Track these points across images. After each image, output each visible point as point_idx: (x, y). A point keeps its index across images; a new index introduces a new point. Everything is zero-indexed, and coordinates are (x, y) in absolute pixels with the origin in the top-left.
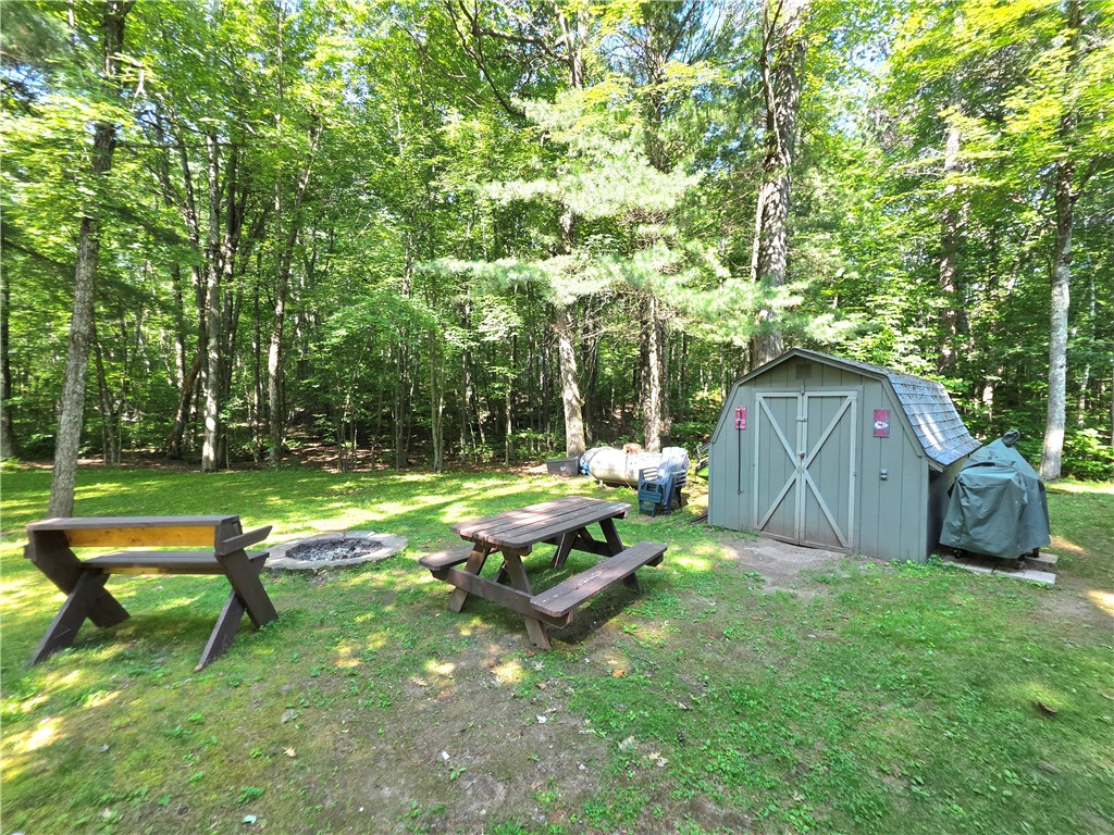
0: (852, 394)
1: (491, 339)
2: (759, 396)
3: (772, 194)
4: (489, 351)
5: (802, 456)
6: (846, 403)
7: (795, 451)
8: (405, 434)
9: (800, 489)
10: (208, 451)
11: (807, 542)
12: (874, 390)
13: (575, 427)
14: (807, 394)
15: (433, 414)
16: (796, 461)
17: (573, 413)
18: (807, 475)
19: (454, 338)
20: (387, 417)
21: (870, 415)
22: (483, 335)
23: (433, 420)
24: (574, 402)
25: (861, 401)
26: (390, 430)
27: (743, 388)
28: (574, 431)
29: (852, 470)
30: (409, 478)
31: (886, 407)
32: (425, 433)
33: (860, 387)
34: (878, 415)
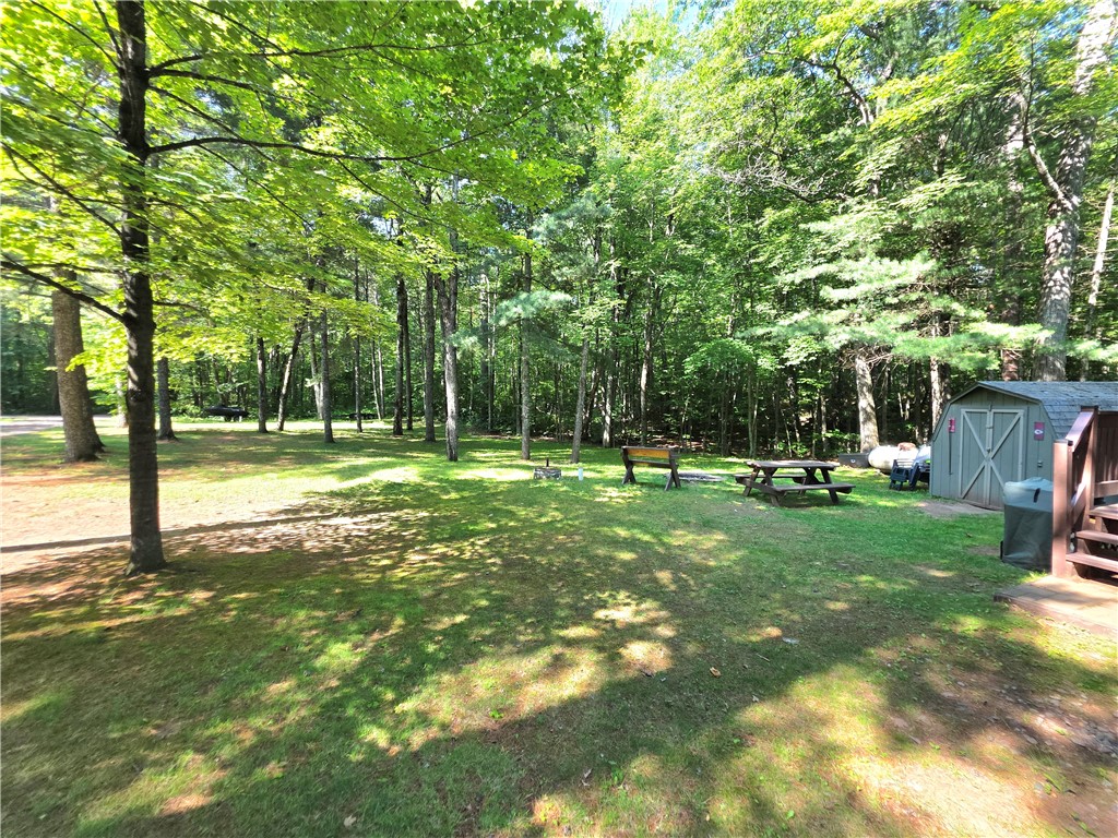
0: (1021, 412)
1: (794, 363)
2: (963, 411)
3: (1054, 234)
4: (792, 371)
5: (989, 451)
6: (1017, 417)
7: (984, 446)
8: (728, 432)
9: (987, 474)
10: (606, 436)
11: (991, 507)
12: (1034, 410)
13: (868, 431)
14: (993, 411)
15: (750, 416)
16: (985, 454)
17: (868, 419)
18: (992, 463)
19: (766, 362)
20: (715, 417)
21: (1032, 424)
22: (787, 359)
23: (749, 420)
24: (869, 409)
25: (1027, 416)
26: (717, 427)
27: (953, 406)
28: (867, 433)
29: (1020, 460)
30: (730, 459)
31: (1042, 421)
32: (744, 430)
33: (1026, 407)
34: (1037, 426)
